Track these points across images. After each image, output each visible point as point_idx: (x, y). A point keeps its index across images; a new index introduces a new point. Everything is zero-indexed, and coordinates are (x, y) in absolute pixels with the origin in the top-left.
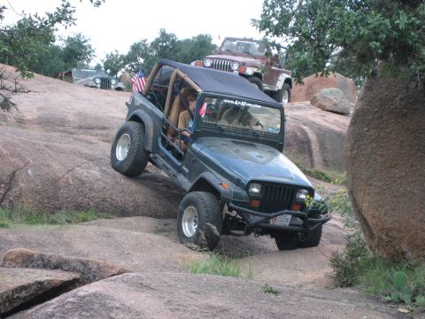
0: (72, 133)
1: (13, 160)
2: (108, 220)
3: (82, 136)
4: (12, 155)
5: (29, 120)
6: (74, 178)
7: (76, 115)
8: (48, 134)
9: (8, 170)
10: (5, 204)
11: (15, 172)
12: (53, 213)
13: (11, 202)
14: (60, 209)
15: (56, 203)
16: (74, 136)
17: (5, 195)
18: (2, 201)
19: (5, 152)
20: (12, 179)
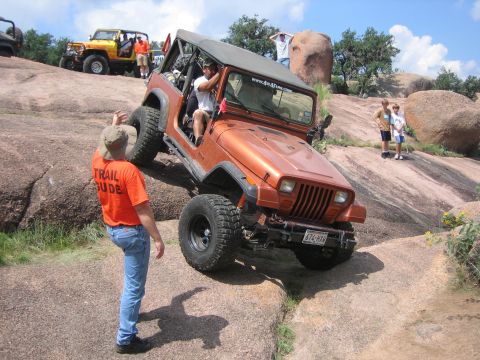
0: (83, 118)
1: (29, 167)
3: (92, 121)
4: (29, 161)
5: (42, 108)
7: (84, 100)
8: (62, 121)
9: (25, 181)
10: (24, 224)
11: (34, 182)
12: (81, 227)
13: (31, 221)
14: (90, 222)
15: (85, 215)
16: (86, 121)
17: (23, 214)
18: (20, 220)
19: (20, 157)
20: (30, 193)
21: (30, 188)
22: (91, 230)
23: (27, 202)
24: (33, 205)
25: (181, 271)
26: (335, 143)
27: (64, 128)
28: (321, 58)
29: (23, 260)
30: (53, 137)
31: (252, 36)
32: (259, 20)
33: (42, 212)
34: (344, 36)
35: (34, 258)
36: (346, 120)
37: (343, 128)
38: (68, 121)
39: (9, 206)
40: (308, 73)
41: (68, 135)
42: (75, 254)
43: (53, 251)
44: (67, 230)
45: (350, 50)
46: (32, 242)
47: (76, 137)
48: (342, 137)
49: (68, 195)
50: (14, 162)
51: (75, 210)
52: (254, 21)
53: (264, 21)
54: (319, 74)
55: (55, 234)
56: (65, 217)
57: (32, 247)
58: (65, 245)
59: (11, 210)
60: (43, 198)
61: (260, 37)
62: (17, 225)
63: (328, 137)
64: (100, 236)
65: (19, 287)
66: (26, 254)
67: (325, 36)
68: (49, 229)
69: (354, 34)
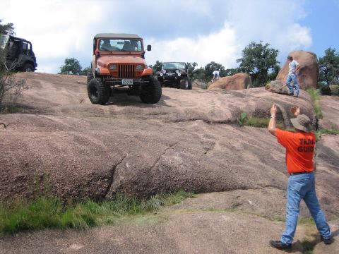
0: (146, 119)
1: (112, 155)
2: (193, 200)
3: (152, 120)
4: (112, 151)
5: (118, 112)
6: (163, 165)
9: (109, 165)
10: (109, 196)
11: (115, 167)
12: (148, 198)
13: (114, 194)
14: (154, 194)
15: (151, 189)
16: (148, 121)
17: (108, 188)
18: (107, 193)
19: (106, 148)
20: (113, 173)
21: (113, 170)
22: (155, 200)
23: (111, 180)
24: (115, 182)
25: (223, 232)
26: (327, 132)
27: (133, 126)
28: (310, 70)
29: (109, 222)
30: (127, 133)
31: (259, 56)
32: (263, 44)
33: (121, 187)
34: (327, 53)
35: (117, 221)
36: (333, 115)
37: (331, 121)
38: (136, 121)
39: (99, 183)
40: (301, 81)
41: (137, 132)
42: (145, 218)
43: (129, 216)
44: (139, 200)
45: (332, 63)
46: (114, 209)
47: (143, 133)
48: (333, 128)
49: (140, 175)
50: (102, 152)
51: (144, 186)
52: (260, 45)
53: (267, 45)
54: (309, 81)
55: (130, 203)
56: (137, 191)
57: (115, 213)
58: (138, 211)
59: (100, 186)
60: (122, 178)
61: (264, 56)
62: (104, 197)
63: (322, 128)
64: (161, 204)
65: (107, 243)
66: (111, 218)
67: (312, 54)
68: (126, 199)
69: (334, 51)
